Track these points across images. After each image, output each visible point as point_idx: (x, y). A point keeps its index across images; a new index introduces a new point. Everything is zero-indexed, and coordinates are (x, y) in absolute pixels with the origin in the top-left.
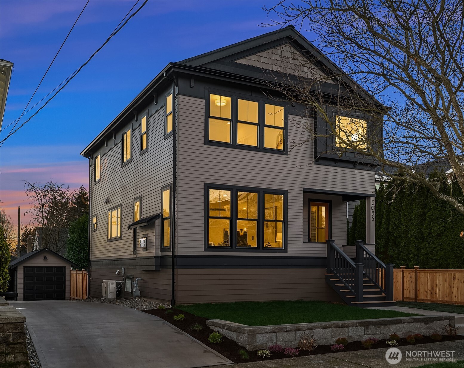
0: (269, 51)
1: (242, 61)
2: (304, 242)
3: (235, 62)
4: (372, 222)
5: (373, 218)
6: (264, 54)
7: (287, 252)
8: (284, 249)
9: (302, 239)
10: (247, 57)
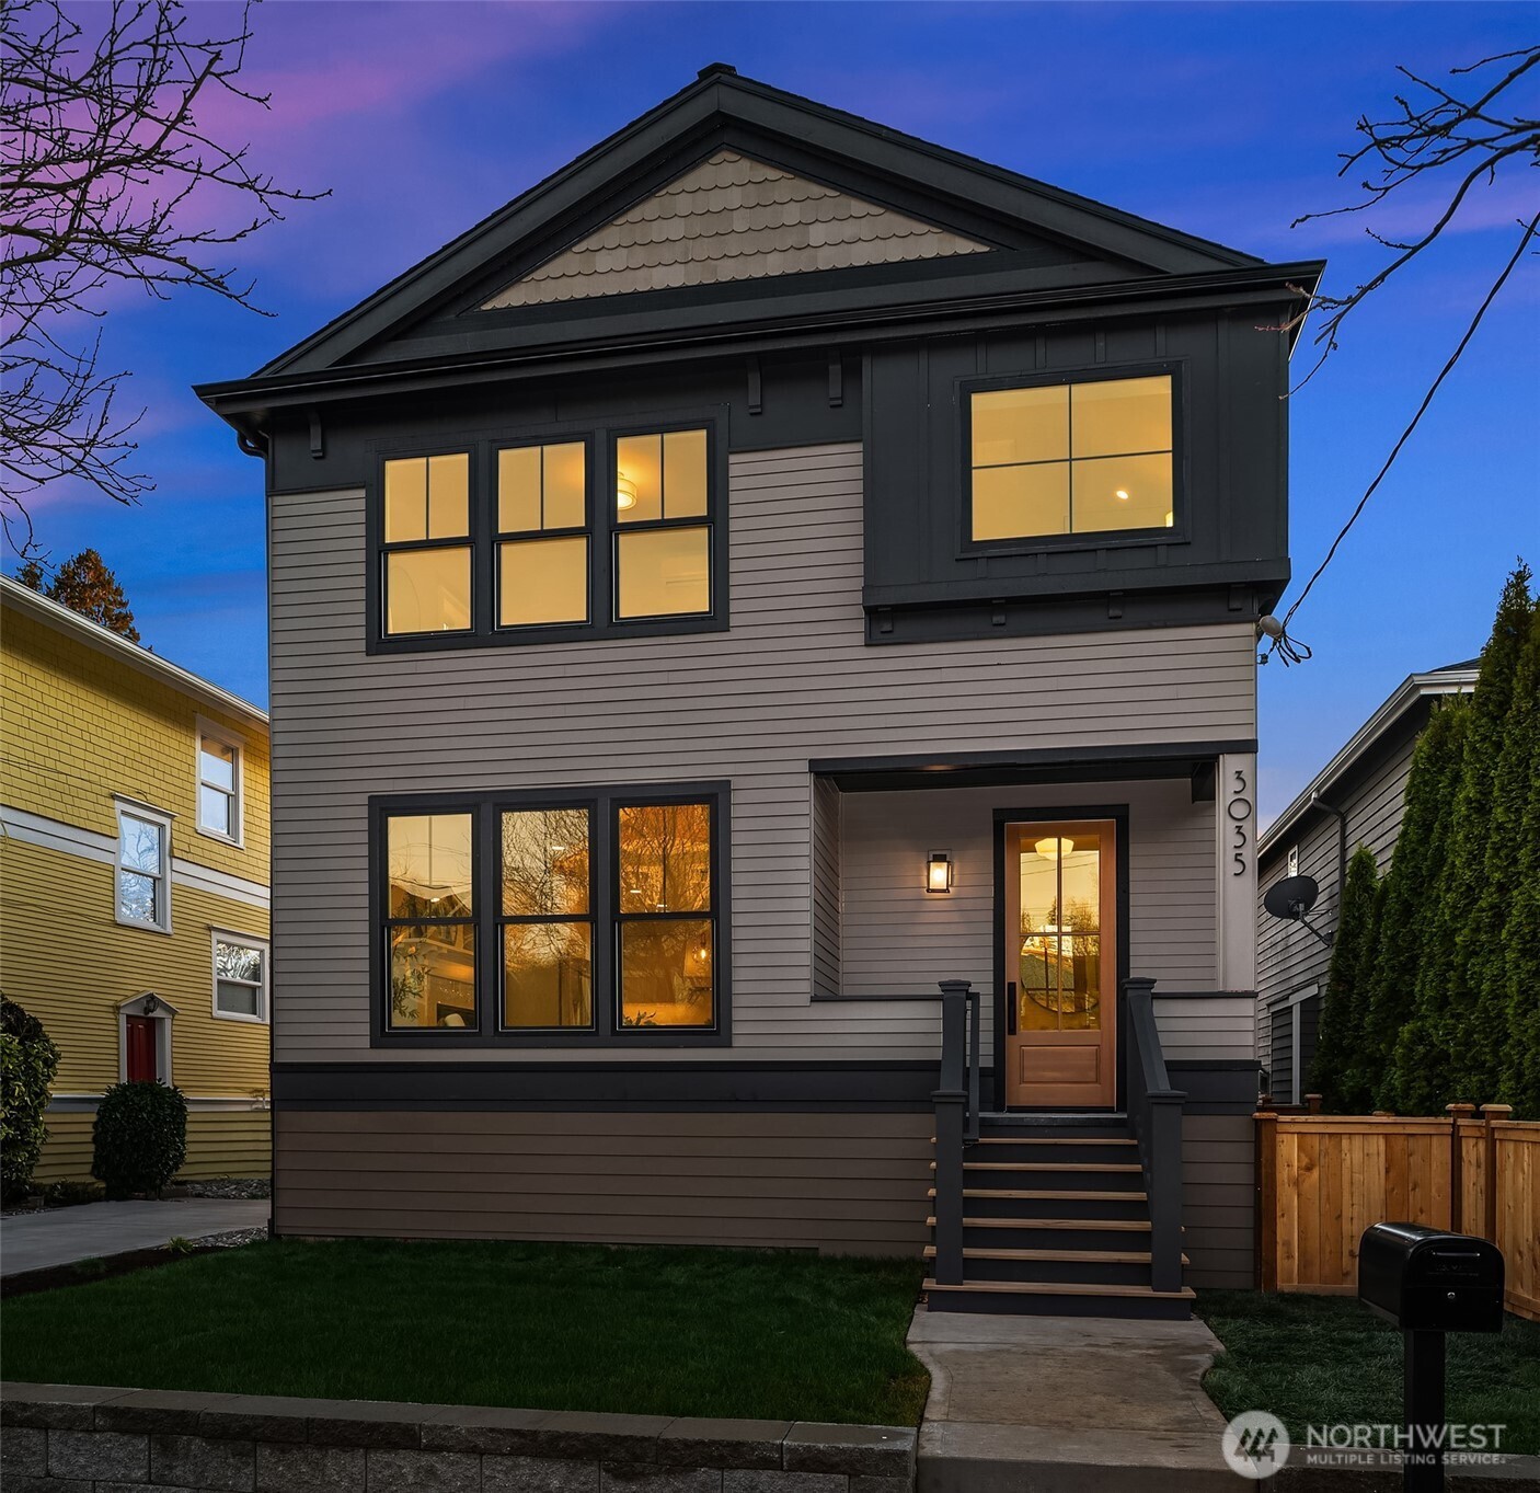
0: (634, 215)
1: (515, 297)
2: (814, 1000)
3: (484, 308)
4: (1234, 883)
5: (1238, 858)
6: (610, 235)
7: (729, 1046)
8: (717, 1030)
9: (806, 987)
10: (532, 272)
